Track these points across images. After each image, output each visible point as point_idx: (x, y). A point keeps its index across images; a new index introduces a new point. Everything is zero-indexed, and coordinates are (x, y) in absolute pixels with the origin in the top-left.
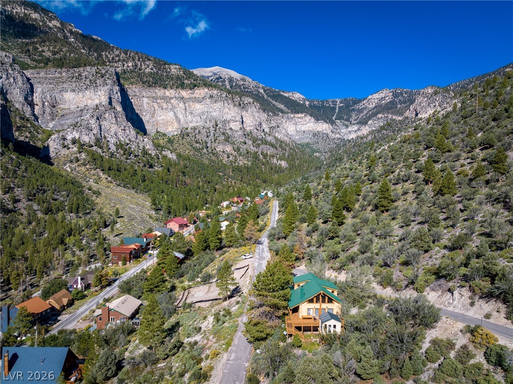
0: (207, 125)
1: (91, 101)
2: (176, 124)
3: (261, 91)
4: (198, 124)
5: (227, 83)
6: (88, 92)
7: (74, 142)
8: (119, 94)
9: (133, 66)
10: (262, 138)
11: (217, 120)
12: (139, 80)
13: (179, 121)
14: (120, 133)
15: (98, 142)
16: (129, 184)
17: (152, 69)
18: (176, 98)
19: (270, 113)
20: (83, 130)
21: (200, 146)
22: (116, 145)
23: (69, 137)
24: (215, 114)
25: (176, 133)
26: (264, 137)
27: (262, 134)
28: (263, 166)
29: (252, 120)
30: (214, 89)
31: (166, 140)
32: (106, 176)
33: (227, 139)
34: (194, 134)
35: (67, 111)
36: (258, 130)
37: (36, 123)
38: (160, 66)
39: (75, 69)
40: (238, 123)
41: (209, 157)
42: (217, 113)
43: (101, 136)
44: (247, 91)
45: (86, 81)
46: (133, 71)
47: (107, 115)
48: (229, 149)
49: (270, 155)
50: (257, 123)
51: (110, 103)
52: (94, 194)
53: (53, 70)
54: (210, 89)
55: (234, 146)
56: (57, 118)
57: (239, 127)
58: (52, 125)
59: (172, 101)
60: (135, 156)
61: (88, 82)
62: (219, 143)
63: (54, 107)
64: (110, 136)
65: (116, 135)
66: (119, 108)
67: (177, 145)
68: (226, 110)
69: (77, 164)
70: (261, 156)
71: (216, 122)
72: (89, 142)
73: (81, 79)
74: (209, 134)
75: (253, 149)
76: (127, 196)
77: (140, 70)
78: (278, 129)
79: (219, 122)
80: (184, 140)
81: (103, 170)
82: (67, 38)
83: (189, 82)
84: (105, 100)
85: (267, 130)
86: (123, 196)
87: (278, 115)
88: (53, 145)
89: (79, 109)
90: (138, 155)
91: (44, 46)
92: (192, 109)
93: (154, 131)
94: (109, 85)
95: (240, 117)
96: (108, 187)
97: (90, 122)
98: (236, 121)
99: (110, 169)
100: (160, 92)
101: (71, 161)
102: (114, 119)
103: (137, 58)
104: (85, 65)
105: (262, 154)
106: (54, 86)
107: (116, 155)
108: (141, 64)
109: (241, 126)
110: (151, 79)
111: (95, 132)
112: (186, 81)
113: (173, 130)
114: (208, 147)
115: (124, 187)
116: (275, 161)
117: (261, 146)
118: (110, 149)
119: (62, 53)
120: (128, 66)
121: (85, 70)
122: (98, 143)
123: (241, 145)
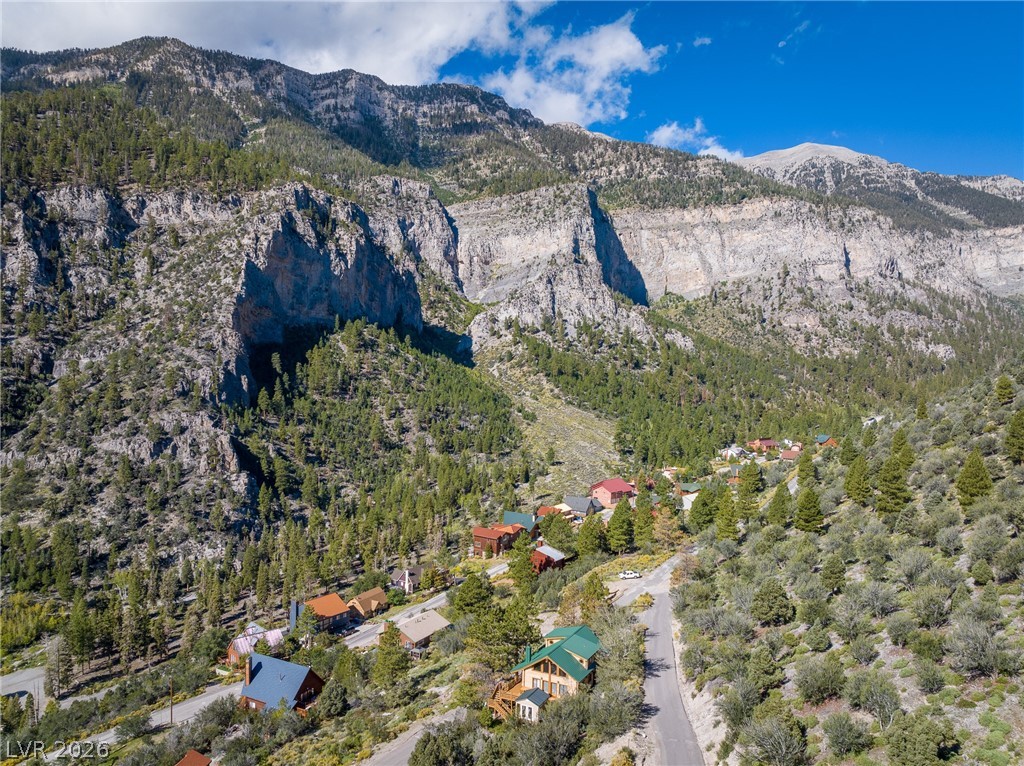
0: (766, 275)
1: (544, 249)
2: (703, 276)
3: (908, 185)
4: (747, 273)
5: (828, 176)
6: (539, 234)
7: (509, 325)
8: (592, 231)
9: (626, 171)
10: (896, 293)
11: (788, 261)
12: (635, 198)
13: (708, 269)
14: (587, 305)
15: (548, 324)
16: (589, 400)
17: (660, 173)
18: (704, 225)
19: (928, 234)
20: (524, 303)
21: (749, 319)
22: (578, 326)
23: (502, 317)
24: (784, 249)
25: (702, 294)
26: (900, 290)
27: (897, 285)
28: (890, 358)
29: (869, 255)
30: (783, 199)
31: (682, 308)
32: (552, 387)
33: (809, 302)
34: (737, 295)
35: (506, 270)
36: (885, 277)
37: (459, 293)
38: (677, 165)
39: (522, 194)
40: (835, 265)
41: (765, 341)
42: (790, 247)
43: (554, 313)
44: (875, 188)
45: (537, 213)
46: (625, 182)
47: (565, 273)
48: (810, 321)
49: (910, 332)
50: (884, 262)
51: (576, 250)
52: (525, 418)
53: (488, 200)
54: (775, 198)
55: (824, 315)
56: (491, 282)
57: (838, 273)
58: (483, 295)
59: (697, 231)
60: (610, 347)
61: (541, 215)
62: (788, 311)
63: (487, 263)
64: (569, 312)
65: (579, 310)
66: (591, 257)
67: (702, 318)
68: (809, 240)
69: (509, 364)
70: (887, 335)
71: (785, 267)
72: (533, 324)
73: (531, 210)
74: (768, 293)
75: (868, 320)
76: (580, 424)
77: (639, 178)
78: (942, 269)
79: (792, 266)
80: (717, 307)
81: (547, 375)
82: (519, 137)
83: (733, 189)
84: (566, 245)
85: (909, 275)
86: (575, 423)
87: (948, 236)
88: (477, 331)
89: (526, 263)
90: (617, 345)
91: (480, 159)
92: (736, 243)
93: (661, 292)
94: (575, 218)
95: (841, 251)
96: (552, 406)
97: (537, 288)
98: (832, 262)
99: (561, 373)
100: (673, 216)
101: (501, 360)
102: (577, 281)
103: (635, 154)
104: (538, 185)
105: (889, 331)
106: (488, 228)
107: (576, 346)
108: (641, 165)
109: (844, 271)
110: (658, 193)
111: (543, 305)
112: (726, 189)
113: (698, 287)
114: (764, 321)
115: (579, 406)
116: (921, 345)
117: (888, 313)
118: (567, 335)
119: (506, 167)
120: (618, 173)
121: (538, 193)
122: (547, 326)
123: (840, 313)
